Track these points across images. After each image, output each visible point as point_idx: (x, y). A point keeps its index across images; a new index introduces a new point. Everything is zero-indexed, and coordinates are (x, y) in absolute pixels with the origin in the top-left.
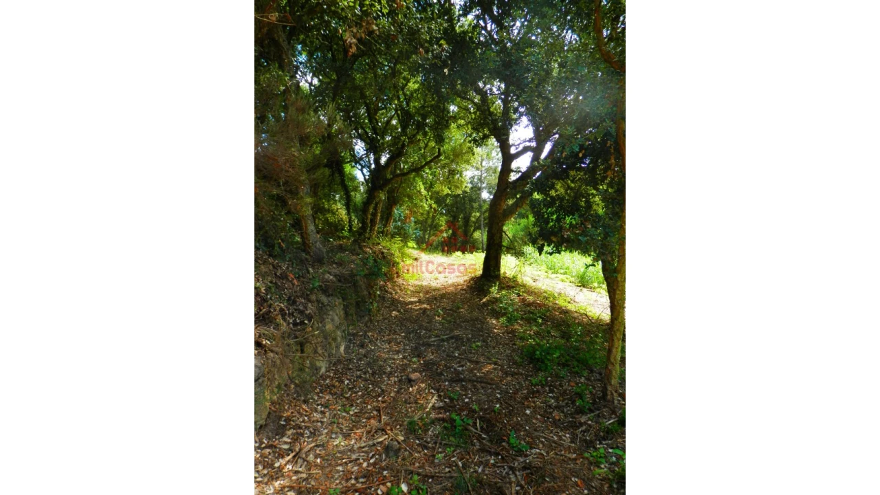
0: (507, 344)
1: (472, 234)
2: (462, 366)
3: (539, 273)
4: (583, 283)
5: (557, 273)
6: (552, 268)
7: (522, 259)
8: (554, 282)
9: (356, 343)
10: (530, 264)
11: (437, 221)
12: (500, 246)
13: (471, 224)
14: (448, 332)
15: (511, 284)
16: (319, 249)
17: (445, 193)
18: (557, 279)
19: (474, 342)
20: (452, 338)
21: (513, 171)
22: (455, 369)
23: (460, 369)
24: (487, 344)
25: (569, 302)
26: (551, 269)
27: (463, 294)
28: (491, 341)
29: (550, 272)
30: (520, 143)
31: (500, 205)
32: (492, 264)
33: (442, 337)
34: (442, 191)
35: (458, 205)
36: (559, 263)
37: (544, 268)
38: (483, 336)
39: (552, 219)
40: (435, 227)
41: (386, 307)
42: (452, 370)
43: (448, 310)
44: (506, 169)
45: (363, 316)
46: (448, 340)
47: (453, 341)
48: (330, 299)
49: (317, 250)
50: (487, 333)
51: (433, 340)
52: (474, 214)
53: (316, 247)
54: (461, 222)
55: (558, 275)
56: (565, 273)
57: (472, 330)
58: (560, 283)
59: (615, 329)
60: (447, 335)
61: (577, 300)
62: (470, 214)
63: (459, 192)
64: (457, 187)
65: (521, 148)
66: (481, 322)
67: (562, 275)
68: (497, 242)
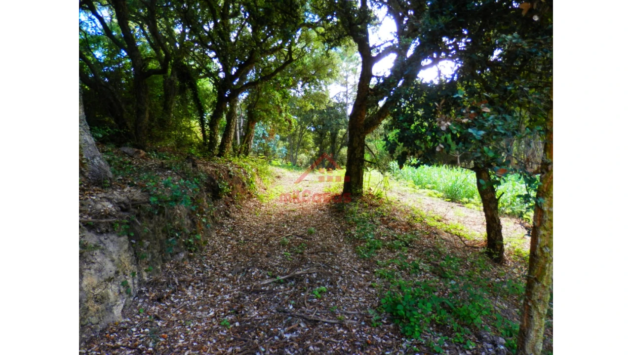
0: (361, 287)
1: (339, 151)
2: (292, 331)
3: (406, 188)
4: (453, 197)
5: (423, 187)
6: (419, 183)
7: (387, 174)
8: (421, 197)
9: (148, 297)
10: (397, 180)
11: (305, 139)
12: (362, 161)
13: (338, 140)
14: (287, 270)
15: (374, 201)
16: (100, 168)
17: (308, 108)
18: (424, 194)
19: (319, 285)
20: (291, 279)
21: (373, 76)
22: (281, 338)
23: (288, 336)
24: (335, 288)
25: (439, 221)
26: (418, 185)
27: (320, 215)
28: (341, 283)
29: (417, 187)
30: (382, 44)
31: (361, 116)
32: (353, 182)
33: (279, 277)
34: (306, 106)
35: (325, 122)
36: (426, 177)
37: (411, 182)
38: (331, 274)
39: (418, 116)
40: (303, 145)
41: (223, 235)
42: (276, 338)
43: (299, 236)
44: (366, 75)
45: (177, 253)
46: (285, 281)
47: (293, 283)
48: (102, 238)
49: (96, 169)
50: (337, 270)
51: (266, 282)
52: (340, 130)
53: (93, 164)
54: (328, 138)
55: (426, 190)
56: (433, 188)
57: (318, 267)
58: (428, 198)
59: (535, 298)
60: (287, 274)
61: (447, 218)
62: (337, 130)
63: (323, 107)
64: (321, 102)
65: (382, 49)
66: (333, 253)
67: (429, 190)
68: (358, 156)
